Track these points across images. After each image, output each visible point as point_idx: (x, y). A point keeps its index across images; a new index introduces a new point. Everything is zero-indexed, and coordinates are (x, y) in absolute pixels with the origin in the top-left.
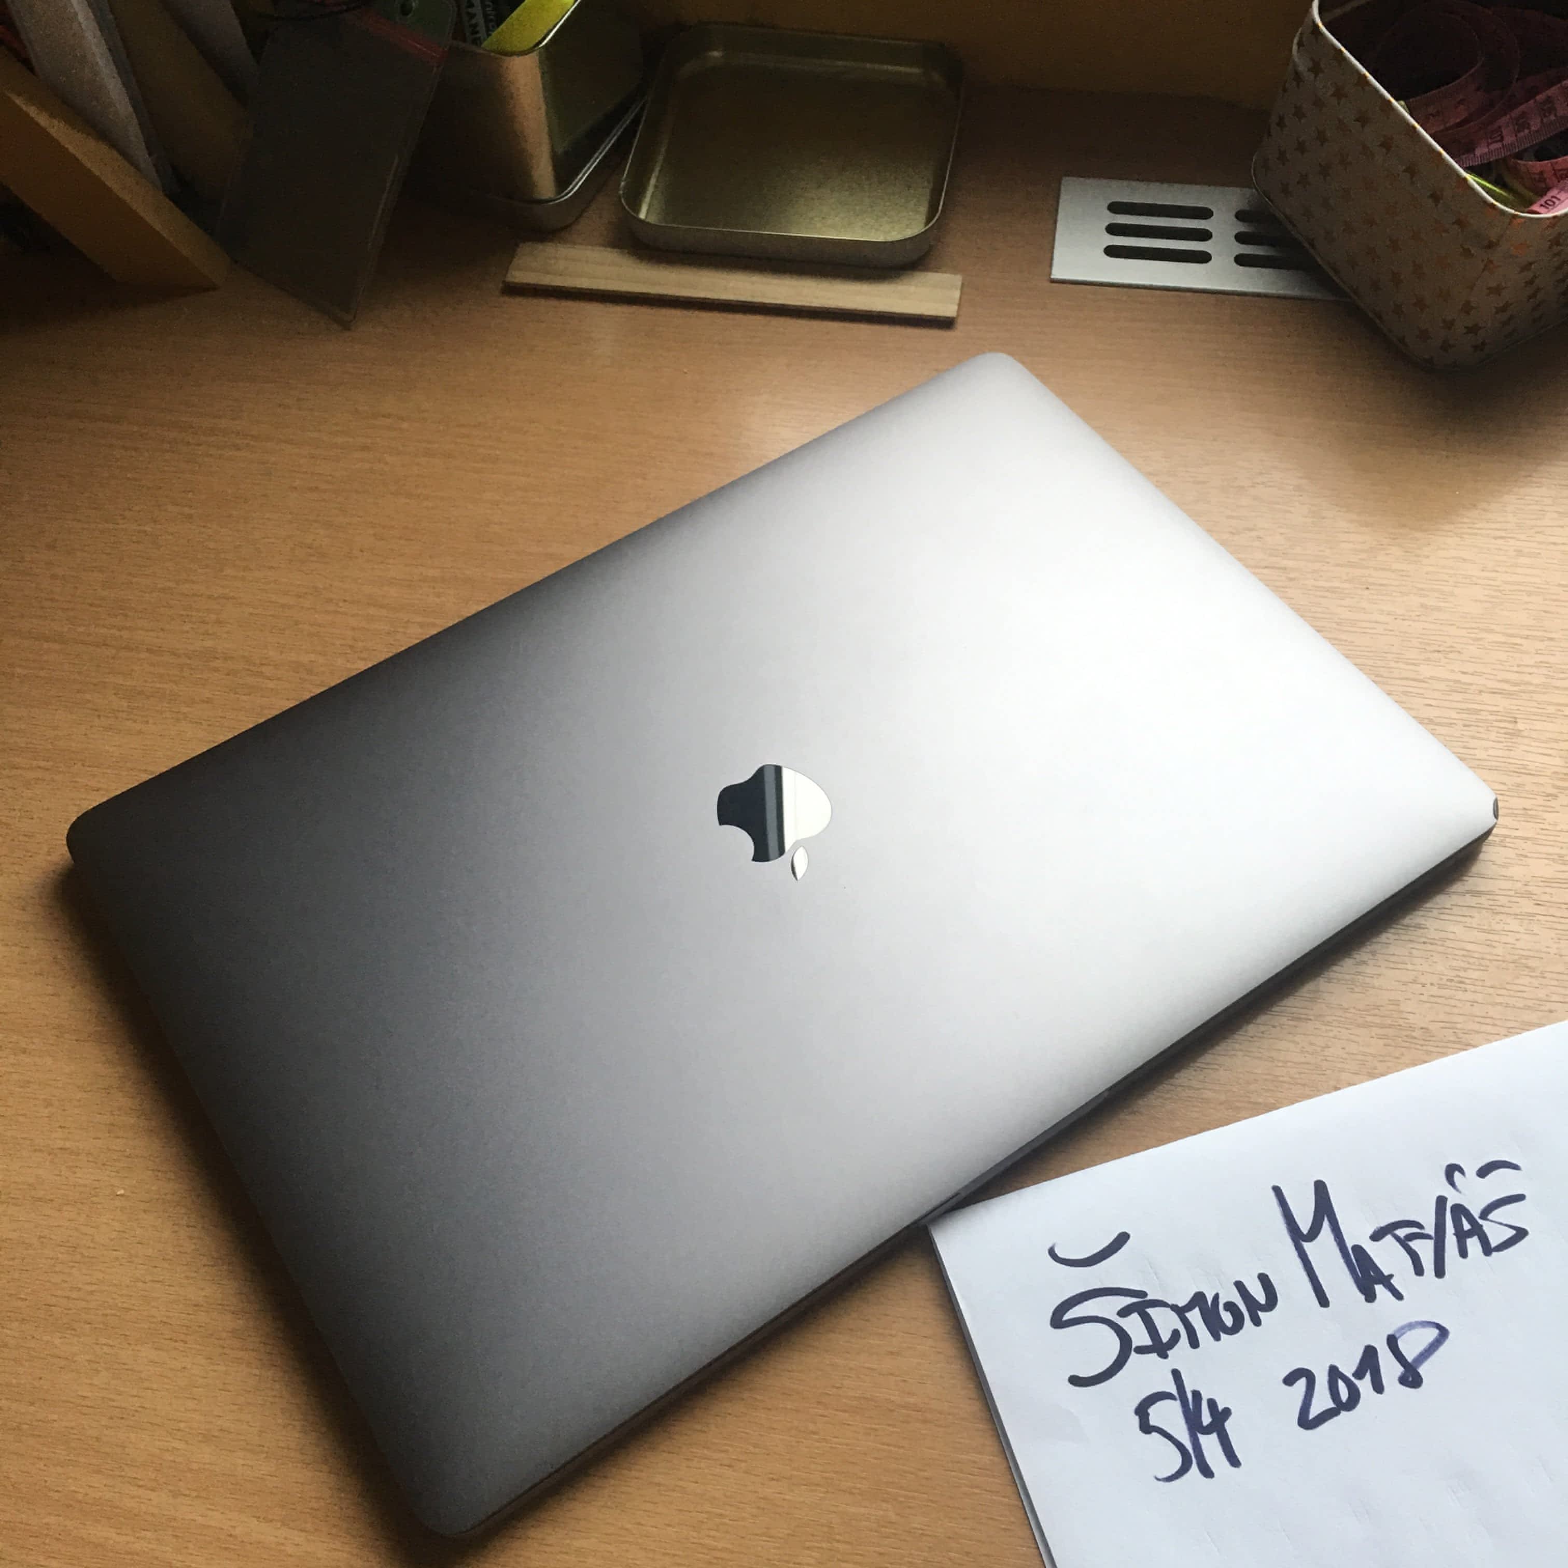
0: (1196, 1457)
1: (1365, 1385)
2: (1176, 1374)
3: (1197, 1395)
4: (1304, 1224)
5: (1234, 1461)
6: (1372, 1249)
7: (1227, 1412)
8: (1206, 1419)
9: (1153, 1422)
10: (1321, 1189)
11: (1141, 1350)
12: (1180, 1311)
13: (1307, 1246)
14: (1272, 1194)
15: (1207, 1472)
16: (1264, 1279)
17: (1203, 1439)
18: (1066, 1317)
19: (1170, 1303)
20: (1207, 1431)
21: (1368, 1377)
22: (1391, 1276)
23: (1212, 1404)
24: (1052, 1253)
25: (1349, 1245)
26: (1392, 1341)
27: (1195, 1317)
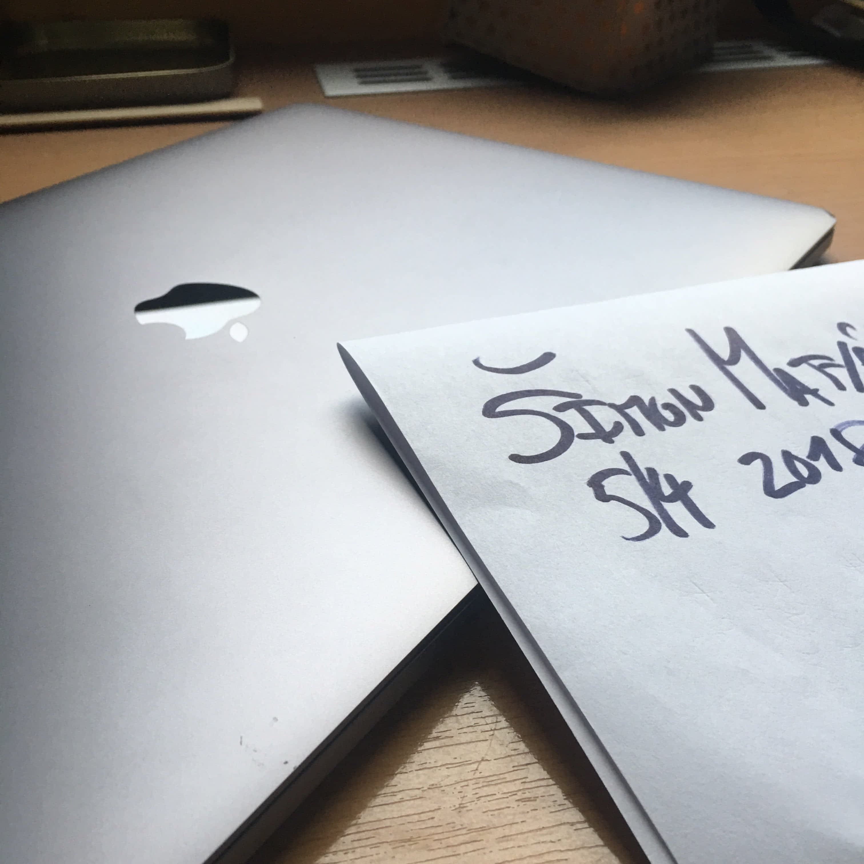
0: (665, 521)
1: (821, 464)
2: (626, 456)
3: (652, 472)
4: (725, 353)
5: (708, 524)
6: (793, 371)
7: (687, 485)
8: (667, 490)
9: (608, 492)
10: (730, 332)
11: (583, 436)
12: (620, 409)
13: (731, 368)
14: (687, 335)
15: (680, 533)
16: (697, 390)
17: (667, 506)
18: (499, 409)
19: (608, 401)
20: (671, 499)
21: (822, 459)
22: (817, 390)
23: (670, 478)
24: (477, 363)
25: (771, 368)
26: (836, 433)
27: (635, 412)
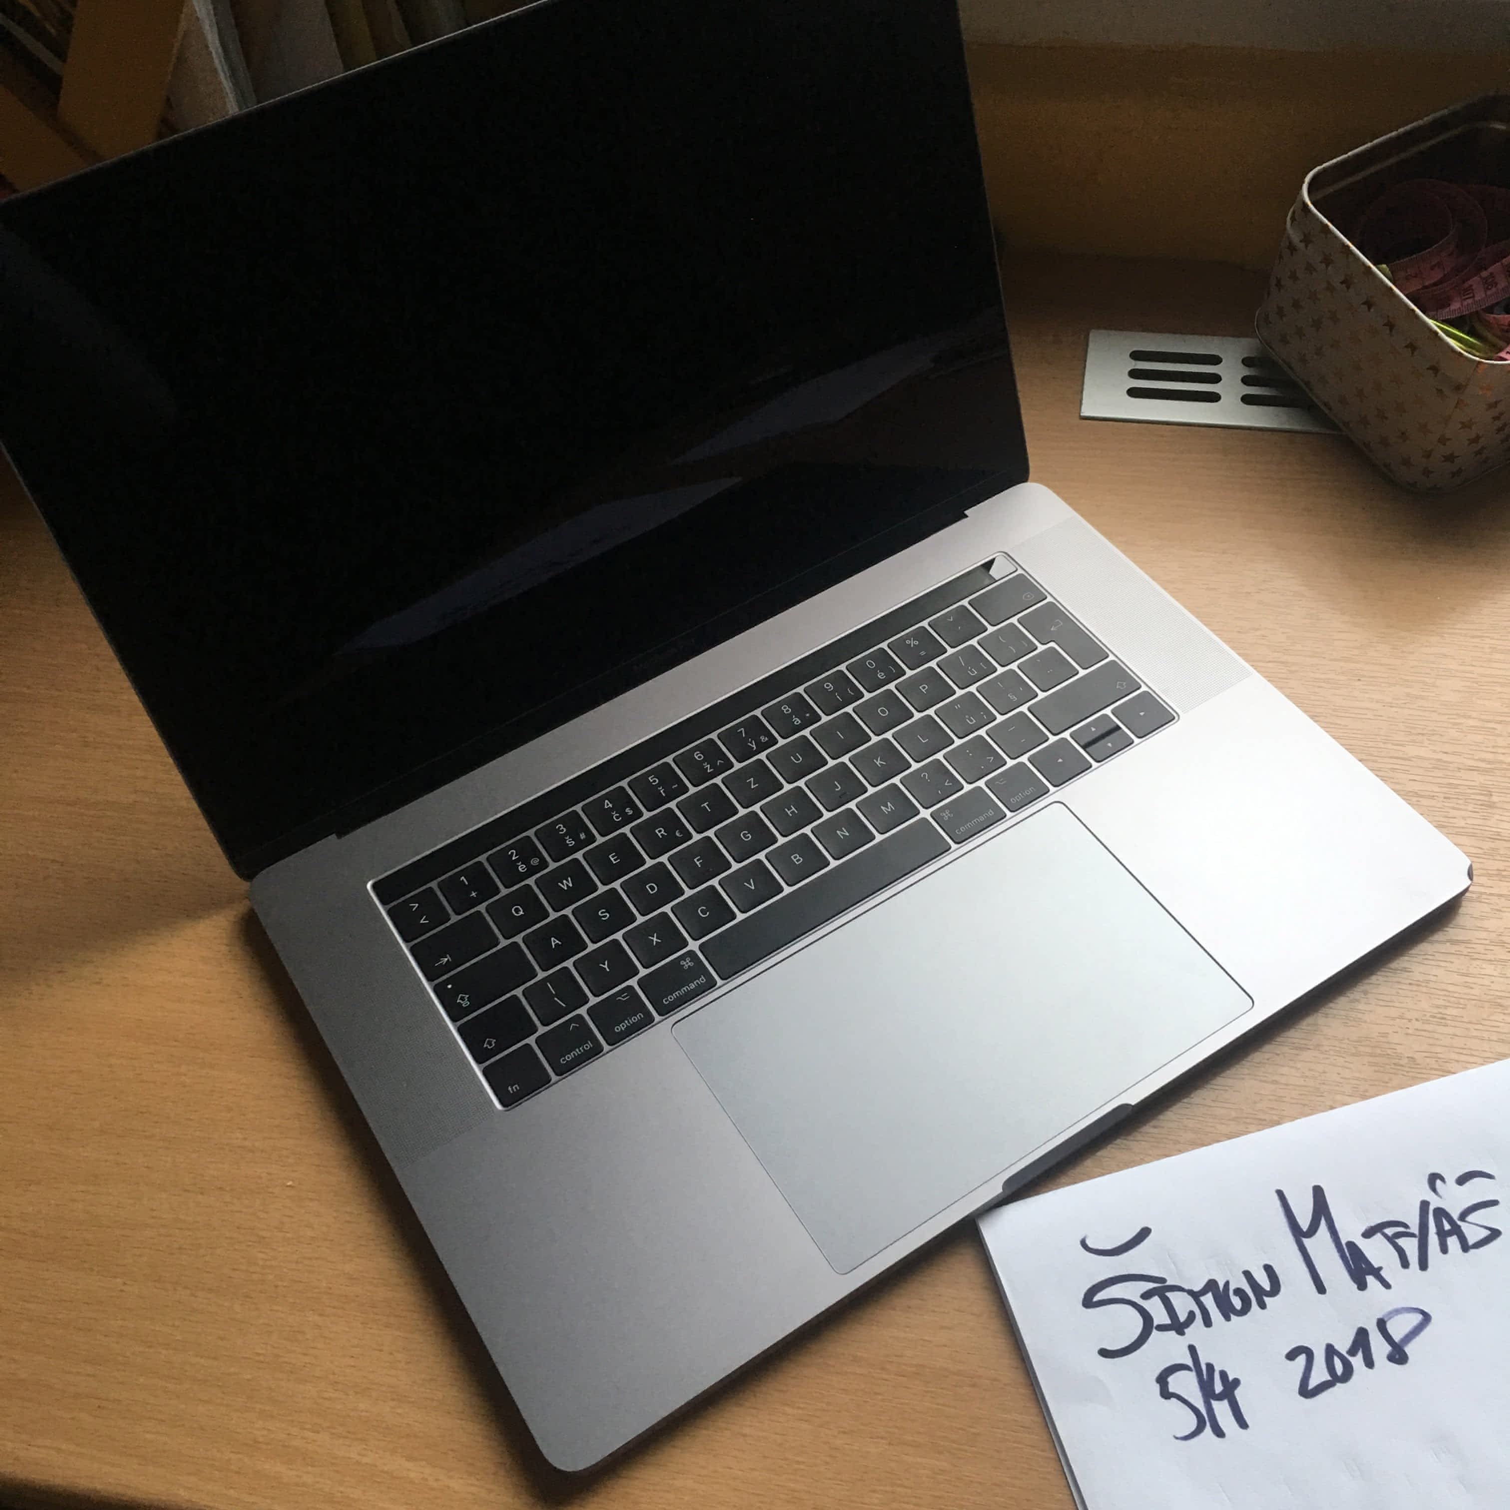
0: (1210, 1421)
1: (1357, 1361)
2: (1192, 1349)
3: (1210, 1367)
4: (1304, 1223)
5: (1243, 1424)
6: (1363, 1244)
7: (1236, 1382)
8: (1218, 1387)
9: (1172, 1389)
10: (1318, 1193)
11: (1162, 1328)
12: (1196, 1295)
13: (1307, 1242)
14: (1276, 1197)
15: (1219, 1432)
16: (1268, 1269)
17: (1215, 1404)
18: (1096, 1299)
19: (1187, 1288)
20: (1219, 1398)
21: (1360, 1355)
22: (1380, 1268)
23: (1224, 1375)
24: (1084, 1244)
25: (1344, 1242)
26: (1382, 1325)
27: (1208, 1300)
